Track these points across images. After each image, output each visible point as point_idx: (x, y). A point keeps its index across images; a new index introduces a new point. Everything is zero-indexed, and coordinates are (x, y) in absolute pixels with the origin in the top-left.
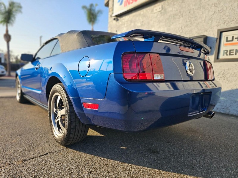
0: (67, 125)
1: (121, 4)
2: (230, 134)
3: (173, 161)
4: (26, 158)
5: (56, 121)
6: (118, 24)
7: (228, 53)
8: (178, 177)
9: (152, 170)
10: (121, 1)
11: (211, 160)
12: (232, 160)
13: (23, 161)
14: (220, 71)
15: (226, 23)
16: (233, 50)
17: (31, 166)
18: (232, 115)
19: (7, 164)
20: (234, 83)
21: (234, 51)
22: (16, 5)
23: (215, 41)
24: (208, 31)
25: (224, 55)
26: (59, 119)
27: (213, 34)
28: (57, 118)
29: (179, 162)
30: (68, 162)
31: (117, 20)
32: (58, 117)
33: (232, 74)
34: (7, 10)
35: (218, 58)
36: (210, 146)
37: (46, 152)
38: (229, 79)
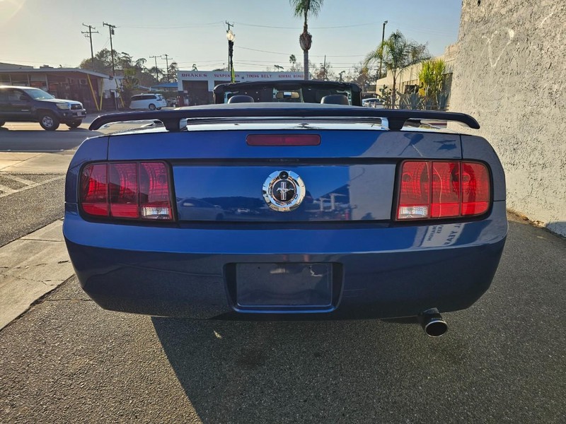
13: (81, 299)
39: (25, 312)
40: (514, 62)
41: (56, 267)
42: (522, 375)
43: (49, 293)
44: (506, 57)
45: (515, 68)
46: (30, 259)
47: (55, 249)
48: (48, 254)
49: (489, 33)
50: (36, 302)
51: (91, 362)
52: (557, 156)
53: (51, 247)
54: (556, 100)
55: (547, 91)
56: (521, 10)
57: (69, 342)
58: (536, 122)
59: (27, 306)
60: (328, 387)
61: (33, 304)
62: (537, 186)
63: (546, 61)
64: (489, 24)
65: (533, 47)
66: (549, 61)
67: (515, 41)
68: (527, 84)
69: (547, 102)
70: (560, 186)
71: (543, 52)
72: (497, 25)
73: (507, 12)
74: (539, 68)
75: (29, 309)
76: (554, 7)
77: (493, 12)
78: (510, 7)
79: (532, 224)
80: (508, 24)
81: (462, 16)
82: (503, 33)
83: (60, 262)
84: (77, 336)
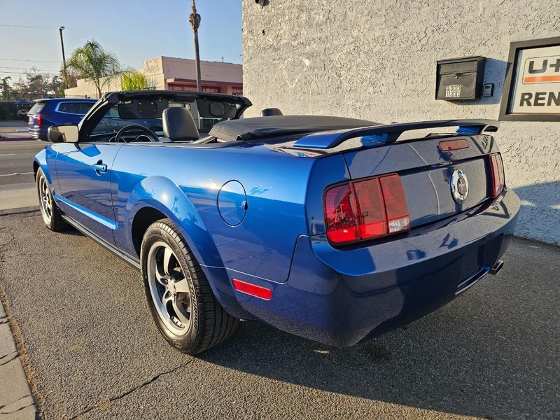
0: (196, 319)
2: (531, 294)
3: (421, 378)
4: (115, 392)
5: (165, 301)
6: (266, 13)
7: (532, 101)
8: (435, 416)
9: (382, 404)
11: (496, 368)
12: (538, 366)
13: (111, 400)
14: (512, 142)
15: (530, 28)
16: (545, 94)
17: (132, 414)
18: (533, 241)
19: (79, 412)
20: (541, 169)
21: (547, 97)
23: (505, 71)
24: (489, 43)
25: (522, 104)
26: (172, 298)
27: (500, 54)
28: (167, 296)
29: (433, 380)
30: (207, 396)
31: (265, 3)
32: (169, 292)
33: (539, 150)
35: (508, 111)
36: (492, 331)
37: (154, 374)
38: (530, 160)
40: (314, 85)
44: (304, 80)
45: (316, 89)
49: (281, 59)
55: (351, 107)
56: (314, 45)
63: (346, 85)
64: (280, 52)
65: (331, 74)
66: (349, 85)
67: (312, 68)
68: (331, 102)
71: (342, 79)
72: (289, 54)
73: (299, 44)
74: (340, 90)
77: (282, 43)
78: (301, 41)
80: (302, 54)
82: (297, 61)
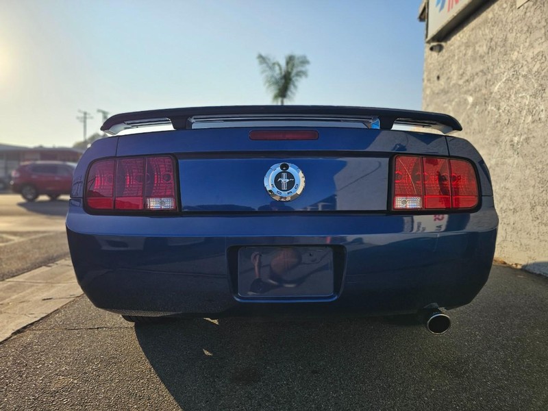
1: (442, 7)
6: (441, 59)
10: (441, 2)
22: (296, 62)
31: (440, 48)
34: (283, 73)
39: (6, 340)
40: (475, 123)
41: (40, 303)
42: (528, 386)
43: (32, 324)
44: (467, 120)
45: (477, 128)
46: (13, 297)
47: (39, 289)
48: (32, 293)
49: (450, 101)
50: (19, 332)
51: (76, 381)
52: (526, 200)
53: (35, 287)
54: (518, 150)
55: (508, 143)
56: (477, 80)
57: (52, 364)
58: (502, 171)
59: (8, 335)
60: (328, 400)
61: (15, 333)
62: (510, 230)
63: (505, 118)
64: (449, 94)
65: (490, 108)
66: (507, 118)
67: (474, 105)
68: (490, 140)
69: (510, 153)
70: (532, 227)
71: (501, 111)
72: (457, 94)
73: (465, 82)
74: (499, 124)
75: (11, 337)
76: (506, 74)
77: (451, 84)
78: (466, 78)
79: (510, 267)
80: (467, 92)
81: (424, 90)
82: (462, 100)
83: (44, 300)
84: (60, 359)
